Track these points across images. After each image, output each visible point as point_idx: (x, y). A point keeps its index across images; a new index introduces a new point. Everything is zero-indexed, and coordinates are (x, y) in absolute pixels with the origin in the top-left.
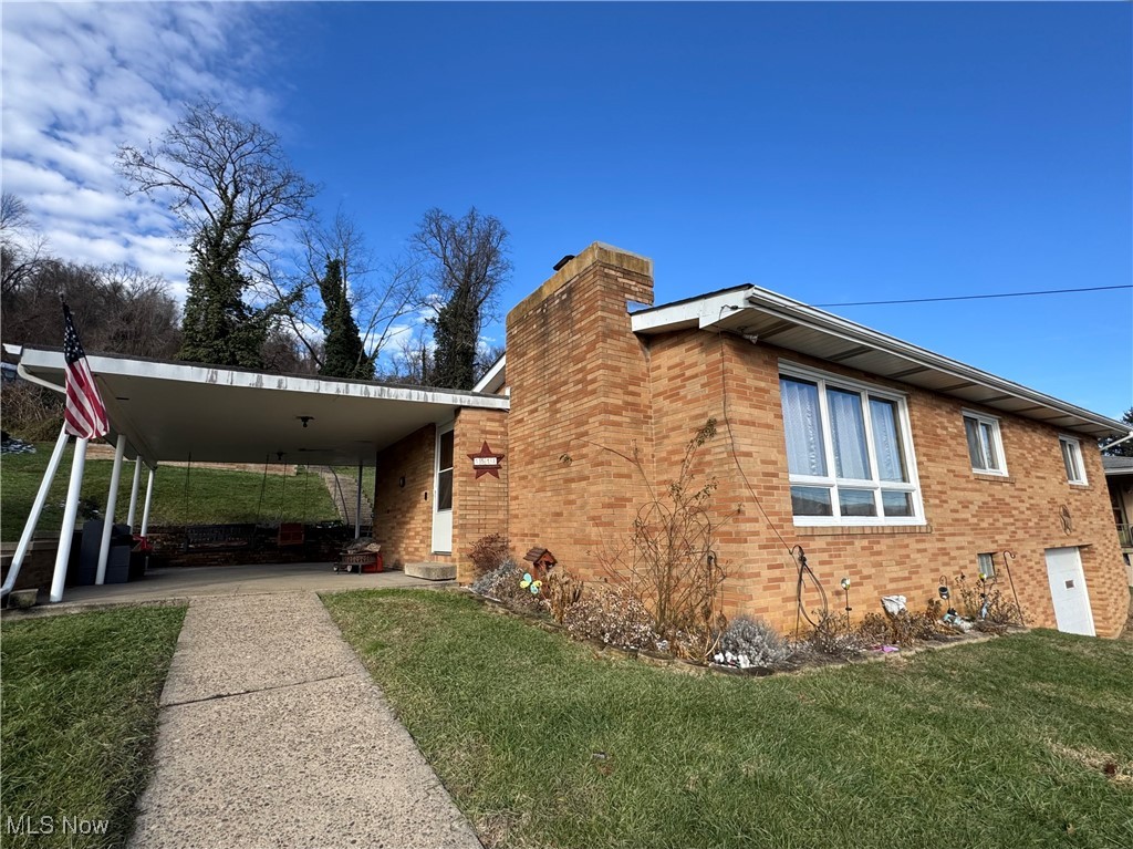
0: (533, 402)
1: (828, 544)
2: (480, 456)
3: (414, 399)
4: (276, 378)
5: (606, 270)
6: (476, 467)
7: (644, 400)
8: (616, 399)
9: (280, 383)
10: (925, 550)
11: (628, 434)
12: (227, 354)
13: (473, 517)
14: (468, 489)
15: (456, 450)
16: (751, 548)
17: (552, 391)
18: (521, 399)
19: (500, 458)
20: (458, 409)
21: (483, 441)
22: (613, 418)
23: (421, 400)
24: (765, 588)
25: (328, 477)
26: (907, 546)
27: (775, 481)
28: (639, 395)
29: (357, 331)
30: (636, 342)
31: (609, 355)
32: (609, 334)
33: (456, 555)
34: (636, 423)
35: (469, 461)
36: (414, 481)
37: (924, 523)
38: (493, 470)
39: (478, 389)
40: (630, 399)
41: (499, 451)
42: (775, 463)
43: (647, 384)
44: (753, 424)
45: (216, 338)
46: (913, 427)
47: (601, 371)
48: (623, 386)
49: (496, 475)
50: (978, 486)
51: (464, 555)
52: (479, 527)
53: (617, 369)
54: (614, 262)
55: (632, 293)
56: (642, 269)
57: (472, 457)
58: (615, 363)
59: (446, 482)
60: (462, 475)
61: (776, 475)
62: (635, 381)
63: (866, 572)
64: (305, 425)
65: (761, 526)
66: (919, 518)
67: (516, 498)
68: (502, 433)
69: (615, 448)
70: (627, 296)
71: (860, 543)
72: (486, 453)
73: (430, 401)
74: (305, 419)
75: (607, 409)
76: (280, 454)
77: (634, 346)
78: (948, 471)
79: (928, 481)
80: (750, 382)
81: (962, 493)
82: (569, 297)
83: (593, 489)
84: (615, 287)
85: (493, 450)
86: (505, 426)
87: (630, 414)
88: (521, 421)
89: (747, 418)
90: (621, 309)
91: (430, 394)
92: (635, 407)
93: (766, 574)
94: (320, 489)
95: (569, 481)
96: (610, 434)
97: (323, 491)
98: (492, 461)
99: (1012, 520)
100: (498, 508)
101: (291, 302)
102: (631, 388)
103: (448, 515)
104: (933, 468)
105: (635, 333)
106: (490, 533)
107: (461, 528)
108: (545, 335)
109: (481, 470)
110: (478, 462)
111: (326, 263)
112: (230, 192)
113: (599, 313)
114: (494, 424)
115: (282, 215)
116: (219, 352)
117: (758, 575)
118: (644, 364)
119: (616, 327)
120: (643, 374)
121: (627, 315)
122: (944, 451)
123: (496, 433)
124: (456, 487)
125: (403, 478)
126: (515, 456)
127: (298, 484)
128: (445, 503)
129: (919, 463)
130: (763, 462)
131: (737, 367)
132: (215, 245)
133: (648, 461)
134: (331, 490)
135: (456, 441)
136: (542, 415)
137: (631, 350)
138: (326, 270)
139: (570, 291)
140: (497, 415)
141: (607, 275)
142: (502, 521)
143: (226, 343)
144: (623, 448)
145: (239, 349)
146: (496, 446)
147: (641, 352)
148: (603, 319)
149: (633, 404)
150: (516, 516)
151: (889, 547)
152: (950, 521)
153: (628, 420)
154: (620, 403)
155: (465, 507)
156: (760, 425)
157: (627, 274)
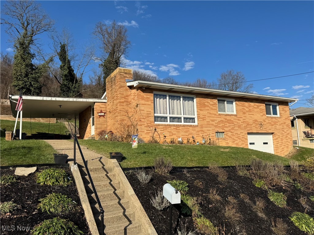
0: (110, 101)
1: (163, 127)
2: (100, 113)
3: (84, 101)
4: (55, 98)
5: (121, 73)
6: (99, 115)
7: (129, 100)
8: (123, 100)
9: (56, 99)
10: (195, 130)
11: (125, 107)
12: (29, 83)
13: (98, 126)
14: (97, 120)
15: (95, 112)
16: (143, 127)
17: (113, 98)
18: (109, 100)
19: (105, 113)
20: (95, 102)
21: (100, 110)
22: (121, 104)
23: (86, 101)
24: (145, 134)
25: (66, 123)
26: (189, 129)
27: (150, 115)
28: (128, 99)
29: (73, 71)
30: (128, 88)
31: (121, 92)
32: (121, 87)
33: (95, 135)
34: (127, 105)
35: (97, 114)
36: (87, 120)
37: (197, 124)
38: (103, 116)
39: (102, 98)
40: (126, 100)
41: (105, 112)
42: (150, 112)
43: (130, 97)
44: (145, 104)
45: (25, 77)
46: (197, 103)
47: (119, 95)
48: (124, 98)
49: (104, 117)
50: (219, 116)
51: (97, 134)
52: (100, 128)
53: (123, 94)
54: (123, 71)
55: (127, 77)
56: (130, 72)
57: (98, 113)
58: (122, 93)
59: (93, 119)
60: (96, 117)
61: (150, 114)
62: (127, 96)
63: (174, 133)
64: (60, 107)
65: (145, 123)
66: (196, 124)
67: (108, 122)
68: (105, 108)
69: (122, 110)
70: (126, 78)
71: (172, 128)
72: (101, 112)
73: (88, 101)
74: (60, 106)
75: (120, 102)
76: (53, 115)
77: (127, 89)
78: (208, 113)
79: (199, 115)
80: (145, 96)
81: (213, 118)
82: (115, 78)
83: (118, 118)
84: (123, 77)
85: (103, 112)
86: (106, 106)
87: (126, 103)
88: (109, 105)
89: (143, 103)
90: (124, 81)
91: (87, 100)
92: (127, 102)
93: (146, 131)
94: (64, 127)
95: (115, 117)
96: (121, 107)
97: (65, 127)
98: (103, 114)
99: (233, 125)
100: (105, 124)
101: (49, 63)
102: (126, 98)
103: (94, 126)
104: (201, 112)
105: (128, 86)
106: (103, 129)
107: (96, 128)
108: (112, 86)
109: (100, 116)
110: (99, 114)
111: (60, 45)
112: (26, 24)
113: (119, 83)
114: (103, 106)
115: (43, 31)
116: (26, 82)
117: (144, 131)
118: (130, 92)
119: (123, 85)
120: (129, 95)
121: (126, 82)
122: (207, 108)
123: (104, 108)
124: (95, 120)
125: (85, 120)
126: (108, 113)
127: (57, 126)
128: (93, 124)
129: (197, 111)
130: (147, 112)
131: (142, 94)
132: (22, 44)
133: (130, 112)
134: (67, 127)
135: (95, 110)
136: (112, 103)
137: (127, 90)
138: (60, 48)
139: (115, 77)
140: (104, 103)
141: (121, 74)
142: (106, 127)
143: (28, 79)
144: (124, 110)
145: (33, 81)
146: (104, 111)
147: (129, 90)
148: (120, 84)
149: (127, 101)
150: (108, 126)
151: (182, 129)
152: (206, 124)
153: (125, 104)
154: (123, 101)
155: (97, 124)
156: (147, 105)
157: (126, 73)
